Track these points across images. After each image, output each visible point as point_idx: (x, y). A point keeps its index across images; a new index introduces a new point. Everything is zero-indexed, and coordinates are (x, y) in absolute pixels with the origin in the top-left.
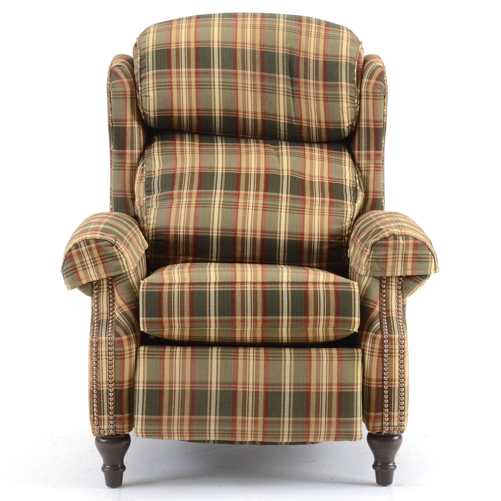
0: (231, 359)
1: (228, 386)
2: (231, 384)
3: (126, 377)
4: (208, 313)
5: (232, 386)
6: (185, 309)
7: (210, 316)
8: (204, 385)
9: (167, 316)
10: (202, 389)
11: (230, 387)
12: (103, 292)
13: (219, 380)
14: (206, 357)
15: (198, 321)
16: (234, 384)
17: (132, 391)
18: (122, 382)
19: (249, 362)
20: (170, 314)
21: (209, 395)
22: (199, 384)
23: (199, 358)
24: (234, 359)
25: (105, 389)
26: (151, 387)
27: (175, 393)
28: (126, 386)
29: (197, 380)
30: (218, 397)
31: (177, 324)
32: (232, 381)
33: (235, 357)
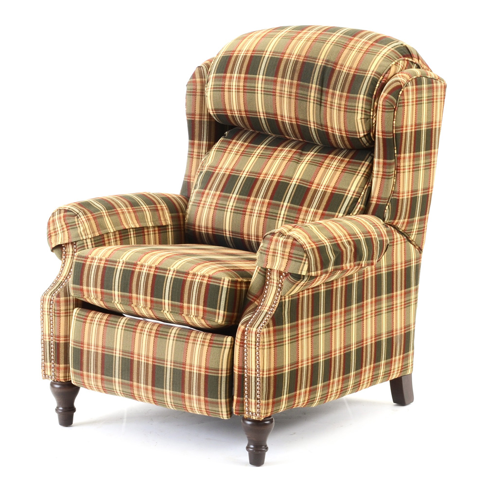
0: (131, 331)
1: (127, 354)
2: (129, 353)
3: (62, 334)
4: (113, 288)
6: (98, 281)
7: (114, 290)
8: (111, 351)
9: (86, 285)
10: (109, 354)
11: (129, 356)
12: (68, 258)
13: (121, 348)
14: (115, 325)
15: (107, 294)
16: (131, 354)
17: (67, 345)
18: (59, 337)
20: (88, 285)
21: (114, 360)
22: (108, 349)
23: (110, 327)
24: (133, 332)
25: (48, 340)
26: (76, 345)
27: (91, 354)
28: (62, 341)
29: (106, 345)
30: (120, 363)
31: (92, 294)
32: (130, 350)
33: (134, 330)
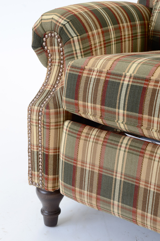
0: (137, 155)
1: (131, 179)
2: (134, 179)
3: (52, 146)
4: (117, 105)
5: (135, 180)
6: (98, 97)
7: (119, 108)
8: (110, 172)
9: (82, 100)
10: (108, 175)
11: (133, 182)
12: (55, 65)
13: (123, 172)
14: (115, 146)
15: (108, 111)
16: (137, 179)
17: (56, 158)
18: (48, 149)
19: (154, 163)
21: (114, 183)
22: (106, 170)
23: (109, 147)
24: (140, 156)
25: (35, 150)
26: (68, 160)
27: (85, 172)
28: (51, 153)
29: (105, 165)
30: (122, 187)
31: (90, 110)
32: (135, 176)
33: (141, 154)
